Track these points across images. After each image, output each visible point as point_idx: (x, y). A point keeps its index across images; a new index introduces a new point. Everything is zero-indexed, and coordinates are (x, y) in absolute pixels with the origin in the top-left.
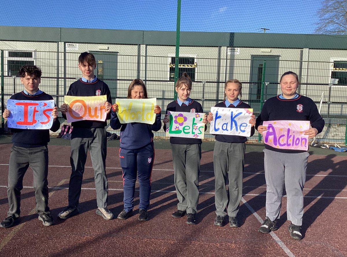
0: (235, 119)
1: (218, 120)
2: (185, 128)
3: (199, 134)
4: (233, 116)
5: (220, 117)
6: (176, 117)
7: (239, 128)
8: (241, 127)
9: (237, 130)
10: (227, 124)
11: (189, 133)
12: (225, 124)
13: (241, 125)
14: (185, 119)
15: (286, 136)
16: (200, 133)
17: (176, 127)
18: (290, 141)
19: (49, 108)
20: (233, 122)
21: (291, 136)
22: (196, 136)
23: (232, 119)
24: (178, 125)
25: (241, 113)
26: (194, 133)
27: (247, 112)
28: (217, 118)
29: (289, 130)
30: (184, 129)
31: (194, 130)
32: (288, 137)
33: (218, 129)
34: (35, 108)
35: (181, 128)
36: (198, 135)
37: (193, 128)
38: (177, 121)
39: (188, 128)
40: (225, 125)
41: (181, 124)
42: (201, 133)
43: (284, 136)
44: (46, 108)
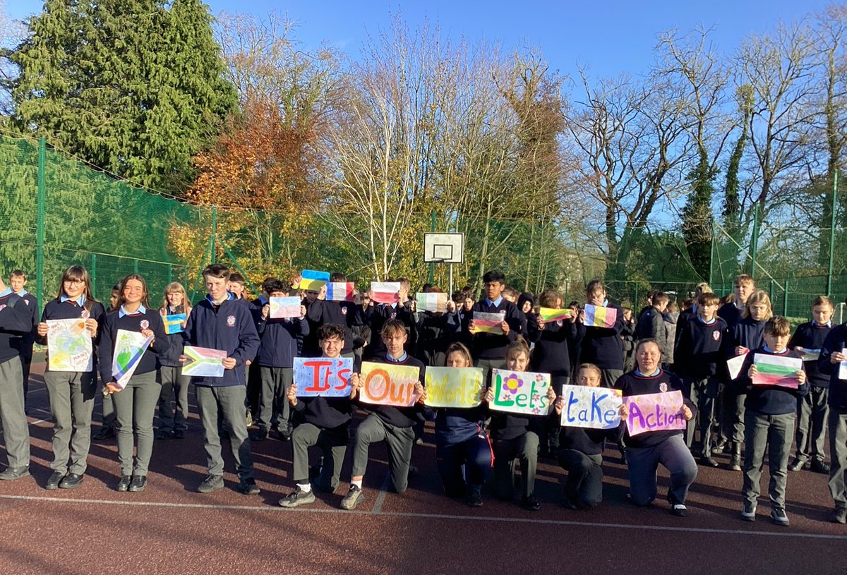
0: (598, 404)
1: (572, 405)
2: (520, 398)
3: (540, 407)
4: (596, 399)
5: (576, 401)
6: (506, 379)
7: (603, 417)
8: (607, 416)
9: (601, 421)
10: (586, 412)
11: (525, 405)
12: (583, 411)
13: (606, 414)
14: (521, 383)
15: (655, 414)
16: (542, 405)
17: (506, 396)
18: (662, 420)
19: (345, 368)
20: (595, 409)
21: (662, 414)
22: (536, 411)
23: (594, 404)
24: (508, 393)
25: (606, 396)
26: (533, 406)
27: (614, 394)
28: (571, 401)
29: (658, 407)
30: (518, 398)
31: (533, 401)
32: (659, 415)
33: (573, 419)
34: (328, 368)
35: (513, 397)
36: (539, 409)
37: (532, 398)
38: (507, 387)
39: (525, 397)
40: (583, 413)
41: (514, 391)
42: (544, 406)
43: (652, 414)
44: (342, 368)
